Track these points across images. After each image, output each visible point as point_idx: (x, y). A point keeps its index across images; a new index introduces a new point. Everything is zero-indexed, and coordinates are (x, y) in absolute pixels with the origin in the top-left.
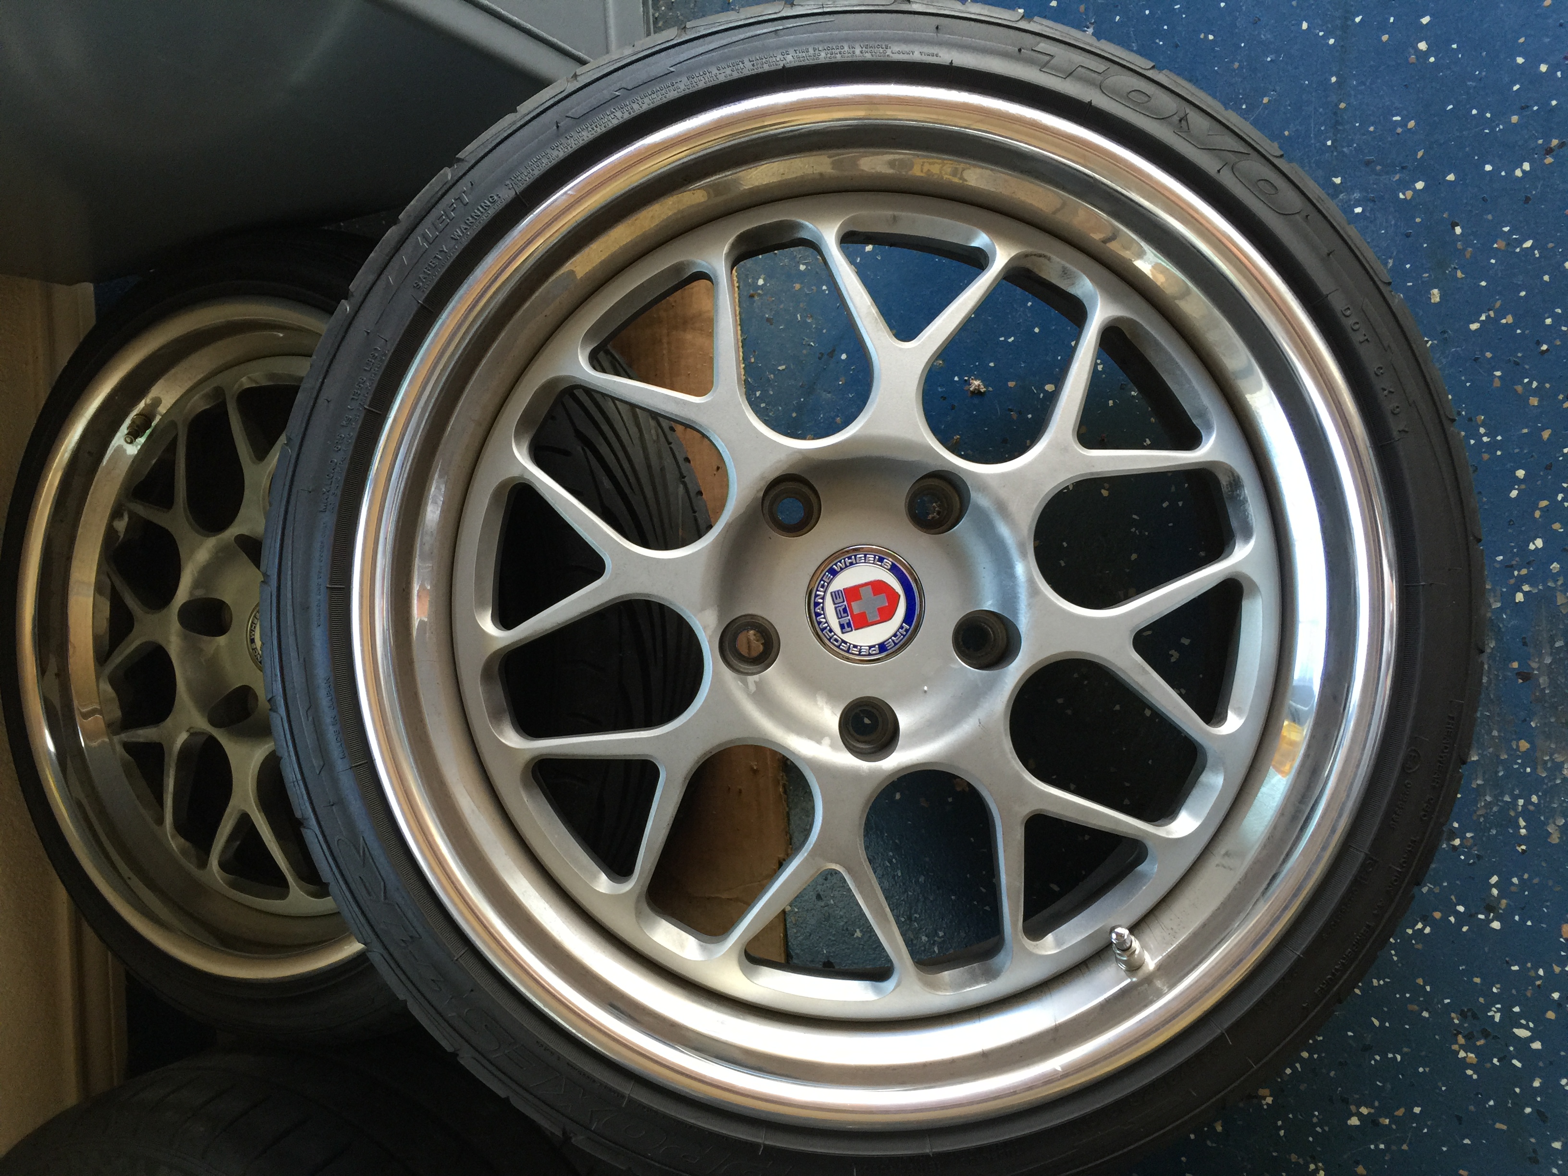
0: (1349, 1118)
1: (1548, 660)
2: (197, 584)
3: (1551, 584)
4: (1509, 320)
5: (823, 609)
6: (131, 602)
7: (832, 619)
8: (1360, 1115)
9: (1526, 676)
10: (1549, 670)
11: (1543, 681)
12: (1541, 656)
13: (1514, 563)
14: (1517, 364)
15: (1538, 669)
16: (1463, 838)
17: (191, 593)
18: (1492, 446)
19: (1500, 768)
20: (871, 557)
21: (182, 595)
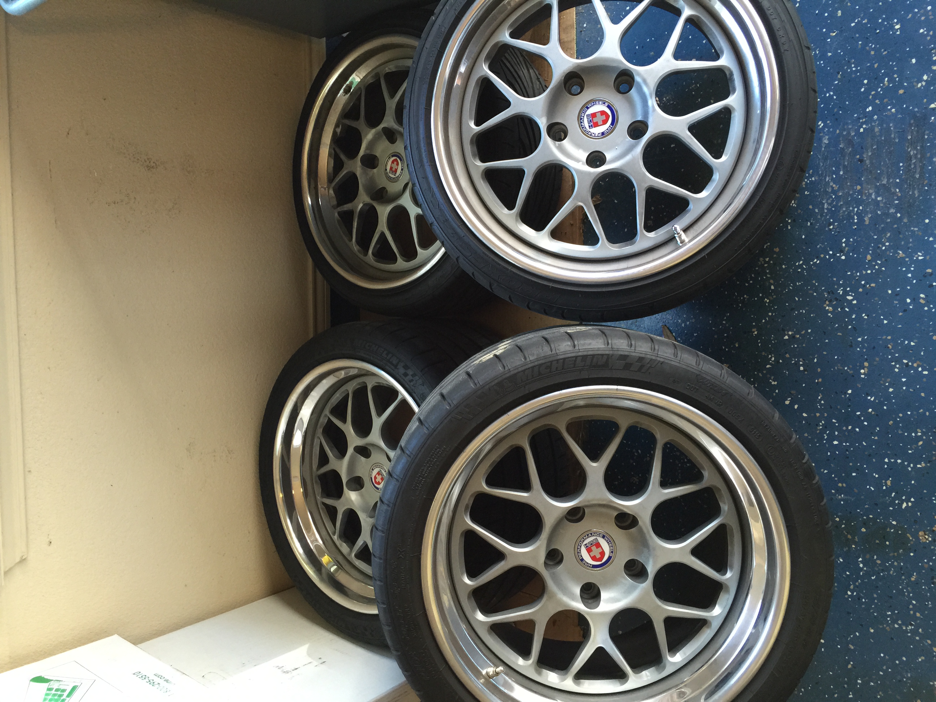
0: (785, 336)
1: (870, 154)
2: (367, 148)
3: (873, 124)
4: (865, 21)
5: (583, 120)
6: (343, 157)
7: (586, 124)
8: (788, 335)
9: (861, 160)
10: (871, 158)
11: (868, 162)
12: (868, 152)
13: (860, 117)
14: (867, 38)
15: (866, 158)
16: (834, 226)
17: (365, 151)
18: (857, 71)
19: (849, 197)
20: (601, 102)
21: (362, 152)
